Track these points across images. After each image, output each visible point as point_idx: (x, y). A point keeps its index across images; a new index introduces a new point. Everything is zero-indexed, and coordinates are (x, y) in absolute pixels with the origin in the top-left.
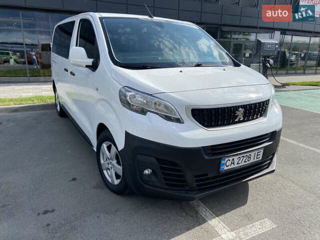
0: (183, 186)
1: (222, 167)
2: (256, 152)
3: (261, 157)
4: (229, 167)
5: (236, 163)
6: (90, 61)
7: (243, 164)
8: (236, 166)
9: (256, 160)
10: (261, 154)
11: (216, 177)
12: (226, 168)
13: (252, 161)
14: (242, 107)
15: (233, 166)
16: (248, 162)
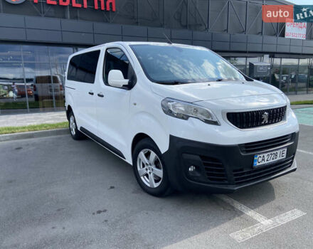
0: (222, 180)
1: (255, 163)
2: (281, 151)
3: (285, 155)
4: (261, 164)
5: (266, 159)
7: (271, 161)
8: (266, 162)
9: (281, 158)
10: (285, 152)
11: (250, 172)
12: (258, 164)
13: (278, 158)
14: (266, 111)
15: (263, 163)
16: (275, 160)
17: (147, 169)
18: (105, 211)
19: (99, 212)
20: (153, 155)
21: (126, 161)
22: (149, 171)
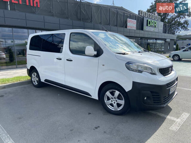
0: (159, 102)
5: (172, 90)
6: (95, 53)
11: (167, 97)
12: (170, 93)
13: (175, 90)
14: (170, 67)
15: (172, 92)
17: (112, 101)
18: (99, 127)
19: (96, 128)
20: (117, 93)
21: (92, 97)
22: (113, 102)
